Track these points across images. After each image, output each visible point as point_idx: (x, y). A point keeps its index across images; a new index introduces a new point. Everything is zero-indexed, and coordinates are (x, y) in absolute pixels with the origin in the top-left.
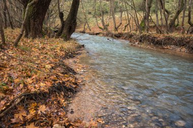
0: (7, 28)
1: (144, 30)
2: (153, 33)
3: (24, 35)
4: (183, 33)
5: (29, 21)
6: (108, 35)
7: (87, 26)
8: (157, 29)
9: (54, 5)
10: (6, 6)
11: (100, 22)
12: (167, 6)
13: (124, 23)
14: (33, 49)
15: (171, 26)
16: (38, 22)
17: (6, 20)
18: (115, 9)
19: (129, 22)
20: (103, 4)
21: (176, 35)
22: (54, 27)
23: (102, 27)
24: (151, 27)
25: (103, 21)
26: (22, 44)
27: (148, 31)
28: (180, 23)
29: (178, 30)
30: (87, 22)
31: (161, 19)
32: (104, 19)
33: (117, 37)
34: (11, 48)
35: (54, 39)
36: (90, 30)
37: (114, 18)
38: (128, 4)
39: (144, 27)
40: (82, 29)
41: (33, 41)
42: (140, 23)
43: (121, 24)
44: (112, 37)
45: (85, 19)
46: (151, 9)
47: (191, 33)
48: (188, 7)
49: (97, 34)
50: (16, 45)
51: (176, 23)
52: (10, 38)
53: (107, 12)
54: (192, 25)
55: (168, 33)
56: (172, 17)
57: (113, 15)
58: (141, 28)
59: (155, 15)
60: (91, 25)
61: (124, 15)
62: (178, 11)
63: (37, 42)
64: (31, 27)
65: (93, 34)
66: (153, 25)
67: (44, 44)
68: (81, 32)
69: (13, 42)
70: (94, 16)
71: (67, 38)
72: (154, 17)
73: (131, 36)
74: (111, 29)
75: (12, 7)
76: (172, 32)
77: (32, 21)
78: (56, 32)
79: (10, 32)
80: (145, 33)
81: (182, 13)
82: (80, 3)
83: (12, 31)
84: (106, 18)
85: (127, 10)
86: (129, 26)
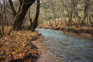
0: (6, 26)
1: (69, 26)
2: (74, 27)
3: (13, 29)
4: (88, 27)
5: (16, 23)
6: (53, 28)
7: (42, 24)
8: (76, 25)
9: (27, 16)
10: (6, 16)
11: (49, 22)
12: (79, 15)
13: (60, 23)
14: (17, 36)
15: (82, 24)
16: (20, 23)
17: (5, 22)
18: (55, 17)
19: (62, 22)
20: (50, 15)
21: (85, 28)
22: (27, 25)
23: (50, 25)
24: (73, 24)
25: (50, 22)
26: (12, 34)
27: (71, 26)
28: (86, 22)
29: (86, 25)
30: (42, 23)
31: (77, 21)
32: (51, 21)
33: (57, 29)
34: (6, 36)
35: (27, 31)
36: (44, 26)
37: (55, 21)
38: (61, 14)
39: (69, 25)
40: (40, 26)
41: (17, 32)
42: (67, 23)
43: (59, 23)
44: (54, 29)
45: (42, 21)
46: (72, 16)
47: (92, 27)
48: (89, 15)
49: (47, 28)
50: (9, 34)
51: (84, 22)
52: (6, 31)
53: (52, 18)
54: (92, 23)
55: (81, 27)
56: (82, 20)
57: (55, 19)
58: (68, 25)
59: (74, 19)
60: (45, 24)
61: (60, 19)
62: (85, 17)
63: (19, 33)
64: (17, 26)
65: (46, 28)
66: (74, 23)
67: (22, 33)
68: (40, 27)
69: (7, 33)
70: (46, 20)
71: (33, 31)
72: (74, 20)
73: (63, 29)
74: (54, 26)
75: (9, 17)
76: (83, 26)
77: (17, 23)
78: (28, 28)
79: (6, 28)
80: (70, 27)
81: (86, 18)
82: (40, 14)
83: (8, 28)
84: (51, 20)
85: (61, 17)
86: (62, 24)
